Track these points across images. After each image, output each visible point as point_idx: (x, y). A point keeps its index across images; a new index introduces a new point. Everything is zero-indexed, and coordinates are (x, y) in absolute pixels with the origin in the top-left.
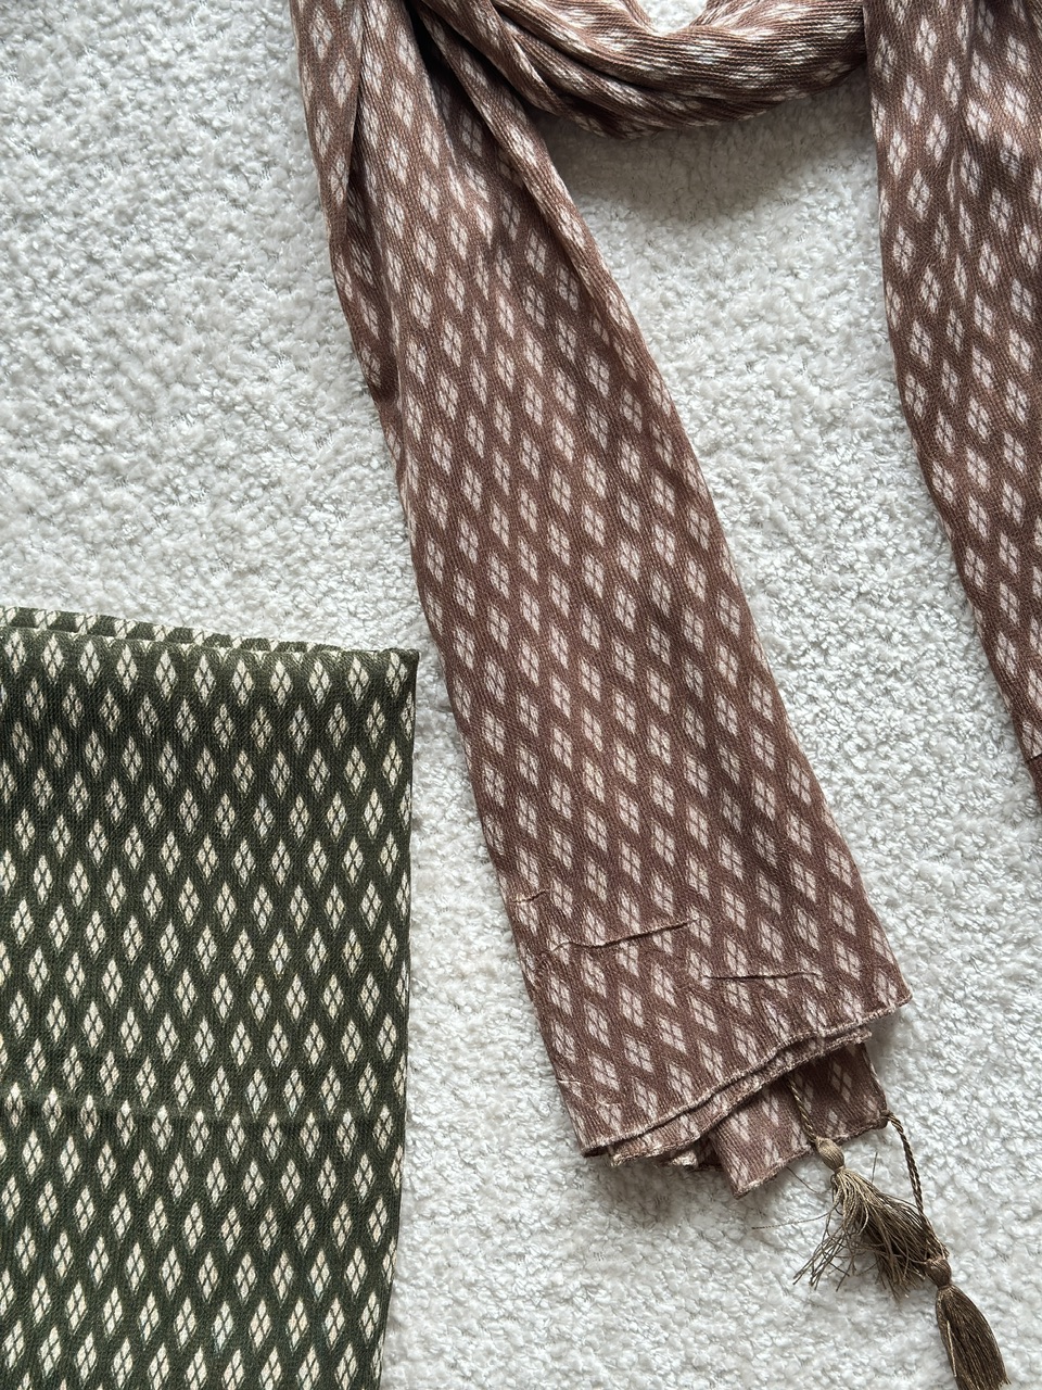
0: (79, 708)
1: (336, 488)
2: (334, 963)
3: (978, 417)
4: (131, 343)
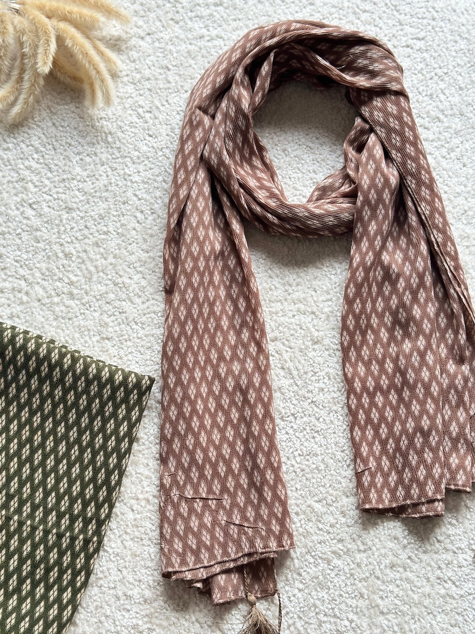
0: (34, 365)
2: (94, 479)
3: (365, 352)
4: (91, 256)
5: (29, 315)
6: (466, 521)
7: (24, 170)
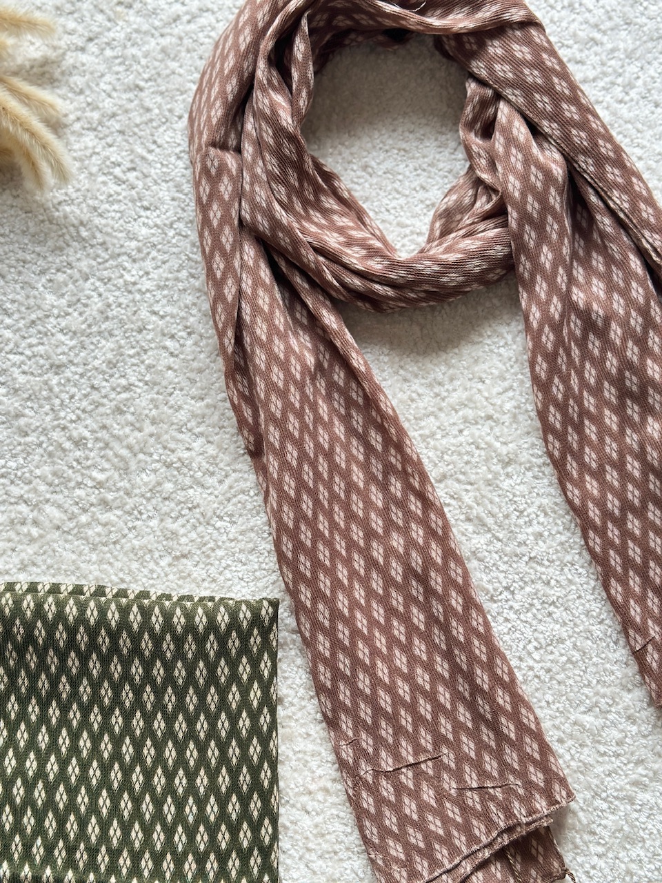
0: (86, 639)
1: (230, 507)
2: (234, 787)
3: (590, 456)
4: (116, 432)
5: (49, 556)
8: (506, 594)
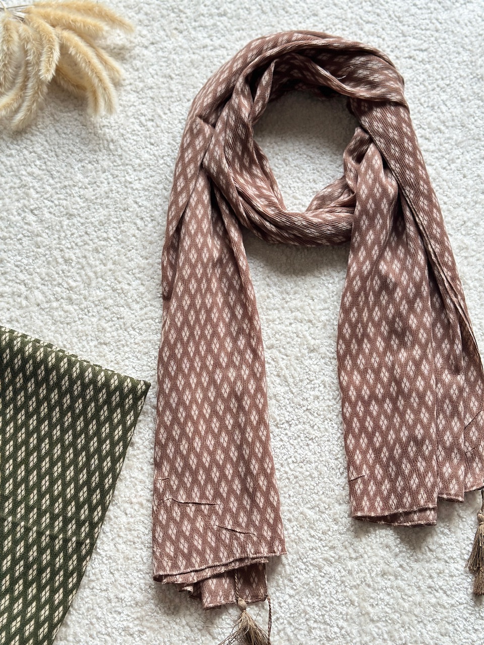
0: (31, 368)
1: (141, 325)
2: (88, 482)
3: (361, 361)
4: (90, 262)
5: (28, 320)
6: (459, 530)
7: (26, 176)
8: (286, 425)
